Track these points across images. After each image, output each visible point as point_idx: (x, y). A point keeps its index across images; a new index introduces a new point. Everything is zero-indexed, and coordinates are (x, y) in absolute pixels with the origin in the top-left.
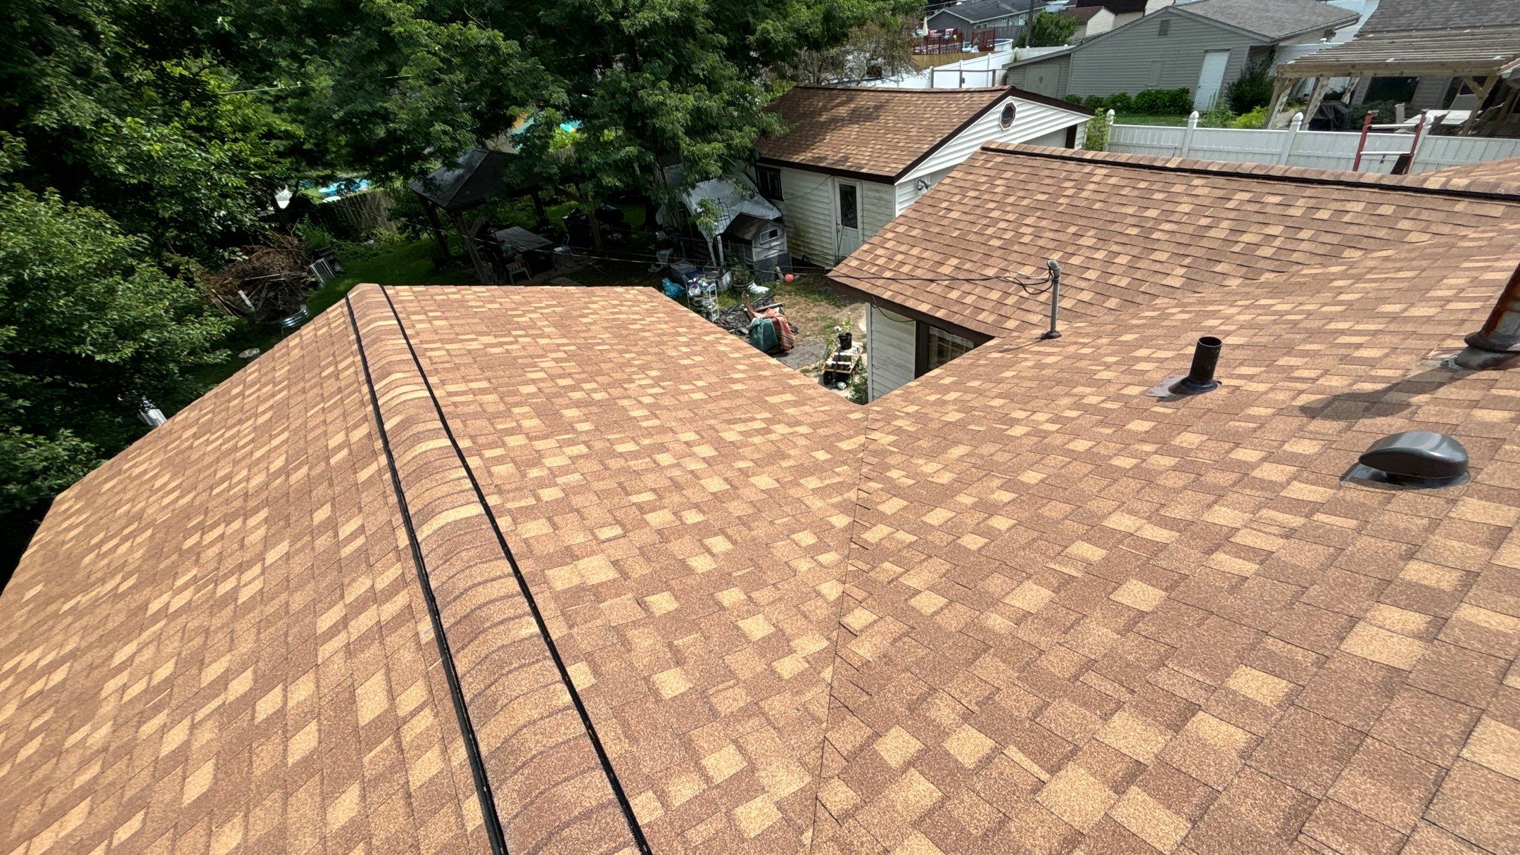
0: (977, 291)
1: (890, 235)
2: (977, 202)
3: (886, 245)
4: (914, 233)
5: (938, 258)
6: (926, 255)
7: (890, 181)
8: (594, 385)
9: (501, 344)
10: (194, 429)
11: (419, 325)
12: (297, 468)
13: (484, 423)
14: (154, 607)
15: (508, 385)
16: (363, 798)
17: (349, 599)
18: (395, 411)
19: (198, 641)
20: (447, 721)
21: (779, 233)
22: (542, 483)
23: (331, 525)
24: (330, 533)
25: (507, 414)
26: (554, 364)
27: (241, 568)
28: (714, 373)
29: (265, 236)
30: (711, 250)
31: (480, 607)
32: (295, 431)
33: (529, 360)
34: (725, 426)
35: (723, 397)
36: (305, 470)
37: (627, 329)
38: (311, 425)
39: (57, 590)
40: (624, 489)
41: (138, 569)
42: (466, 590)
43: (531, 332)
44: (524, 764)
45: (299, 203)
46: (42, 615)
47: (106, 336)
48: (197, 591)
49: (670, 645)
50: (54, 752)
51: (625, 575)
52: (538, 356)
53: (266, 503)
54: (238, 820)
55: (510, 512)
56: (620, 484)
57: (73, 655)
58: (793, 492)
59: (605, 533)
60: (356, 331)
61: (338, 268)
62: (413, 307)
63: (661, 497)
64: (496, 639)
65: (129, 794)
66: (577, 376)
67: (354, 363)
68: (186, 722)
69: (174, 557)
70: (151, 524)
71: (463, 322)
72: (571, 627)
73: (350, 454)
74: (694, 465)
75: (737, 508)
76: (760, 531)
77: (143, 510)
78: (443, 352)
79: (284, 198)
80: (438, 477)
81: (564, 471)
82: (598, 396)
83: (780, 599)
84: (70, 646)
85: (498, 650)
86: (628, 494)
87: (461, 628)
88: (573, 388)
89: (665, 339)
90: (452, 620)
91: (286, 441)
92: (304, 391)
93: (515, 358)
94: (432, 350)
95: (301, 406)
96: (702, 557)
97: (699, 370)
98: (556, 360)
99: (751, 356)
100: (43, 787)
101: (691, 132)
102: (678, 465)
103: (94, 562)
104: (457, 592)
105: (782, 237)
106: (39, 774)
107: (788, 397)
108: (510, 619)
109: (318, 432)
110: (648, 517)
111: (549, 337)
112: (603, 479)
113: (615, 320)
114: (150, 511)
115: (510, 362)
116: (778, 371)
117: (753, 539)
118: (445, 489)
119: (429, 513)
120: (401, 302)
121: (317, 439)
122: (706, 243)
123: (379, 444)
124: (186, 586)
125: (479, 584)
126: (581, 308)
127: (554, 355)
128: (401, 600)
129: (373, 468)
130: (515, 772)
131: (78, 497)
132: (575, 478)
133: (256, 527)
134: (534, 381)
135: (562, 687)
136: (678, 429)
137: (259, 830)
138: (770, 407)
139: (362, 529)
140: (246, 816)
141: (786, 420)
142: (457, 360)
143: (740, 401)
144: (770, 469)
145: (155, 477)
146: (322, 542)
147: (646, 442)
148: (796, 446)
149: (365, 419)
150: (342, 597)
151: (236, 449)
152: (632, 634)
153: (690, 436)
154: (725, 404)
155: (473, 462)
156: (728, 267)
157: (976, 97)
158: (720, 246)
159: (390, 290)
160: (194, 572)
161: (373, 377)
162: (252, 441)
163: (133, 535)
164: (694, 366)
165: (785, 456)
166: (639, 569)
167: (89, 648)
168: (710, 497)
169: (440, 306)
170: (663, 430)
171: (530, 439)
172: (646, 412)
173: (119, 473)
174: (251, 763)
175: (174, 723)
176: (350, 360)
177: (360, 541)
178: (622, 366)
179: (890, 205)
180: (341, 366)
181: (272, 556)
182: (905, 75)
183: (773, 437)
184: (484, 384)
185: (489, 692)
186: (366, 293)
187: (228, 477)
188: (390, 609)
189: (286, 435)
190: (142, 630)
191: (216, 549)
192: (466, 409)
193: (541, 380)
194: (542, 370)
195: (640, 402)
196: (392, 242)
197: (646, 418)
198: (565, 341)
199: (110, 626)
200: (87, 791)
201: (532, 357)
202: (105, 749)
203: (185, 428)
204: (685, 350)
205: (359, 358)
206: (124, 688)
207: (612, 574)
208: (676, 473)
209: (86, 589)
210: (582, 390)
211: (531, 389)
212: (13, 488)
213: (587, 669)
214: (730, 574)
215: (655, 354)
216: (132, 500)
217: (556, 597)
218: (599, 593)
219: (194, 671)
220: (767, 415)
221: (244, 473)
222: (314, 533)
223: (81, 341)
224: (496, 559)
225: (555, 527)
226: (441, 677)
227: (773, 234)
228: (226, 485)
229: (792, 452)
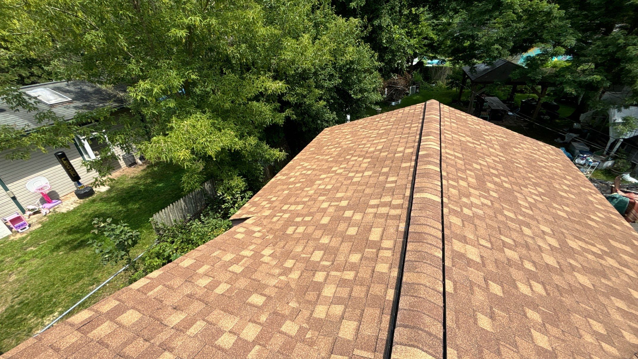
8: (506, 180)
9: (474, 143)
11: (447, 123)
12: (384, 152)
13: (454, 170)
14: (334, 169)
15: (469, 160)
16: (361, 260)
17: (382, 200)
18: (425, 149)
19: (339, 185)
20: (396, 260)
22: (466, 205)
23: (387, 175)
24: (385, 177)
25: (464, 171)
26: (492, 162)
27: (357, 172)
28: (578, 208)
31: (425, 233)
32: (389, 140)
33: (482, 155)
34: (571, 237)
35: (579, 223)
36: (386, 153)
37: (536, 163)
38: (394, 140)
39: (317, 152)
40: (500, 231)
41: (334, 157)
42: (423, 224)
43: (488, 144)
44: (416, 296)
45: (420, 63)
46: (312, 156)
48: (344, 171)
49: (491, 308)
50: (302, 189)
51: (484, 265)
52: (487, 155)
53: (371, 157)
54: (329, 237)
55: (449, 208)
56: (499, 227)
57: (314, 170)
59: (483, 242)
60: (424, 116)
61: (418, 91)
62: (447, 115)
63: (516, 246)
64: (425, 248)
65: (311, 210)
66: (500, 172)
67: (418, 126)
68: (329, 203)
69: (343, 159)
70: (341, 147)
71: (462, 128)
72: (453, 266)
73: (403, 156)
74: (541, 243)
75: (557, 279)
76: (567, 300)
78: (450, 136)
79: (416, 61)
80: (430, 180)
81: (477, 207)
82: (506, 185)
84: (314, 167)
85: (425, 252)
86: (500, 233)
87: (415, 235)
88: (496, 176)
89: (556, 177)
90: (413, 231)
91: (385, 142)
92: (397, 128)
93: (477, 151)
94: (447, 133)
95: (394, 133)
96: (526, 286)
97: (569, 202)
98: (494, 161)
99: (611, 213)
100: (297, 196)
102: (533, 238)
104: (419, 223)
106: (298, 192)
107: (628, 249)
108: (433, 245)
109: (396, 144)
110: (506, 250)
111: (495, 149)
112: (492, 220)
113: (531, 156)
114: (343, 143)
115: (474, 152)
116: (628, 231)
117: (561, 301)
118: (431, 185)
119: (421, 190)
120: (444, 111)
121: (394, 145)
123: (414, 158)
124: (342, 168)
125: (428, 225)
126: (516, 144)
127: (494, 158)
128: (398, 212)
129: (408, 164)
130: (412, 296)
131: (329, 131)
132: (481, 212)
133: (365, 163)
134: (480, 164)
135: (441, 283)
136: (541, 222)
138: (610, 246)
139: (395, 182)
141: (618, 259)
142: (454, 142)
143: (588, 231)
144: (592, 277)
145: (347, 135)
146: (382, 178)
147: (521, 218)
149: (413, 147)
150: (380, 198)
151: (370, 137)
152: (476, 288)
153: (547, 230)
154: (578, 227)
155: (444, 182)
156: (614, 158)
158: (618, 145)
159: (442, 105)
160: (345, 166)
161: (423, 134)
162: (376, 137)
163: (336, 148)
164: (567, 198)
165: (605, 276)
166: (491, 267)
167: (317, 170)
168: (544, 264)
169: (457, 118)
170: (532, 218)
171: (469, 186)
172: (527, 205)
173: (340, 129)
174: (338, 226)
175: (326, 201)
176: (417, 125)
177: (393, 185)
178: (524, 178)
180: (413, 125)
181: (367, 174)
183: (603, 262)
184: (460, 156)
185: (415, 263)
186: (433, 103)
187: (365, 144)
188: (393, 212)
189: (385, 140)
190: (329, 173)
191: (353, 163)
192: (450, 161)
193: (484, 165)
194: (486, 161)
195: (526, 199)
197: (526, 208)
198: (502, 154)
199: (323, 167)
200: (304, 203)
201: (484, 154)
202: (311, 196)
203: (360, 124)
204: (565, 187)
205: (420, 125)
206: (320, 185)
207: (478, 260)
208: (530, 241)
209: (322, 155)
210: (500, 179)
211: (478, 167)
213: (452, 286)
214: (538, 305)
215: (546, 181)
216: (340, 138)
217: (453, 251)
218: (469, 262)
219: (335, 192)
220: (605, 249)
221: (369, 145)
222: (381, 174)
223: (351, 90)
224: (438, 221)
225: (464, 225)
226: (399, 245)
228: (363, 146)
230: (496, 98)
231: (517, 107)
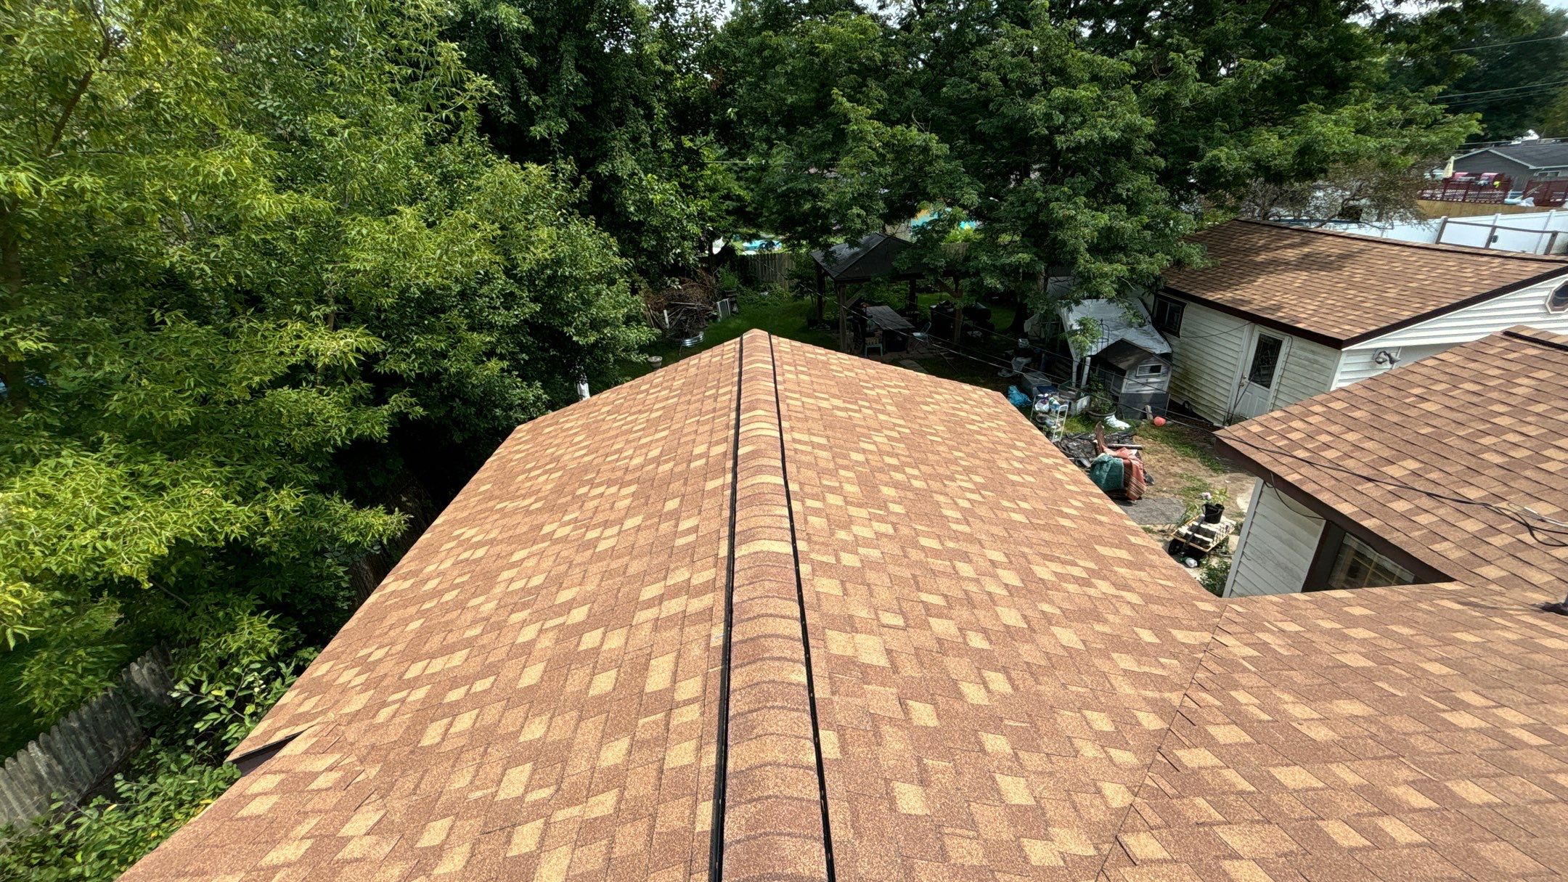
0: (1442, 512)
1: (1318, 409)
2: (1475, 399)
3: (1310, 419)
4: (1357, 414)
5: (1386, 453)
6: (1368, 445)
7: (1336, 344)
8: (916, 472)
9: (847, 410)
10: (609, 408)
11: (788, 375)
12: (666, 462)
13: (814, 475)
14: (547, 529)
15: (841, 447)
16: (629, 753)
17: (670, 582)
18: (750, 440)
19: (564, 568)
20: (710, 724)
21: (1163, 369)
22: (845, 547)
23: (676, 516)
24: (673, 522)
25: (834, 473)
26: (885, 441)
27: (606, 524)
28: (1042, 499)
29: (696, 273)
30: (1075, 369)
31: (766, 636)
32: (673, 432)
33: (865, 431)
34: (1038, 559)
35: (1046, 528)
36: (672, 464)
37: (964, 427)
38: (686, 431)
39: (497, 493)
40: (917, 583)
41: (545, 498)
42: (759, 616)
43: (875, 406)
44: (759, 798)
45: (727, 250)
46: (484, 506)
47: (584, 324)
48: (575, 529)
49: (919, 760)
50: (461, 605)
51: (895, 669)
52: (875, 430)
53: (638, 481)
54: (545, 718)
55: (812, 561)
56: (914, 577)
57: (492, 543)
58: (1098, 662)
59: (888, 618)
60: (741, 366)
61: (735, 309)
62: (787, 358)
63: (950, 607)
64: (769, 672)
65: (491, 659)
66: (903, 459)
67: (731, 392)
68: (538, 625)
69: (569, 498)
70: (563, 468)
71: (821, 381)
72: (833, 693)
73: (707, 464)
74: (992, 587)
75: (1027, 652)
76: (1048, 689)
77: (562, 455)
78: (799, 403)
79: (718, 246)
80: (766, 508)
81: (867, 543)
82: (917, 484)
83: (1051, 774)
84: (492, 536)
85: (769, 682)
86: (919, 589)
87: (745, 648)
88: (896, 469)
89: (999, 448)
90: (740, 637)
91: (665, 438)
92: (689, 403)
93: (855, 426)
94: (792, 398)
95: (684, 414)
96: (976, 687)
97: (1027, 491)
98: (889, 438)
99: (1092, 494)
100: (448, 627)
101: (1094, 250)
102: (977, 581)
103: (523, 482)
104: (751, 615)
105: (1165, 374)
106: (449, 617)
107: (1124, 554)
108: (785, 659)
109: (689, 438)
110: (932, 621)
111: (889, 415)
112: (900, 565)
113: (953, 415)
114: (566, 458)
115: (849, 427)
116: (1121, 522)
117: (1038, 694)
118: (768, 521)
119: (751, 537)
120: (780, 351)
121: (687, 443)
122: (1071, 362)
123: (730, 464)
124: (569, 523)
125: (771, 615)
126: (925, 396)
127: (888, 433)
128: (707, 600)
129: (718, 482)
130: (750, 801)
131: (528, 432)
132: (875, 554)
133: (625, 497)
134: (864, 451)
135: (810, 745)
136: (987, 544)
137: (555, 735)
138: (1099, 559)
139: (695, 529)
140: (551, 718)
141: (1113, 578)
142: (808, 413)
143: (1063, 539)
144: (1080, 626)
145: (575, 434)
146: (666, 527)
147: (951, 545)
148: (1117, 612)
149: (726, 440)
150: (665, 578)
151: (630, 431)
152: (886, 729)
153: (998, 556)
154: (1046, 536)
155: (796, 506)
157: (1512, 265)
158: (1087, 369)
159: (775, 339)
160: (576, 514)
161: (742, 407)
162: (643, 429)
163: (550, 472)
164: (1022, 485)
165: (1100, 619)
166: (910, 669)
167: (501, 541)
168: (1002, 629)
169: (809, 363)
170: (970, 539)
171: (847, 503)
172: (959, 515)
173: (557, 423)
174: (566, 680)
175: (532, 622)
176: (729, 388)
177: (692, 538)
178: (948, 462)
179: (1329, 372)
180: (721, 391)
181: (630, 523)
182: (1397, 223)
183: (1092, 592)
184: (823, 441)
185: (750, 717)
186: (757, 337)
187: (620, 451)
188: (696, 605)
189: (666, 433)
190: (535, 542)
191: (595, 503)
192: (803, 458)
193: (871, 452)
194: (875, 443)
195: (956, 504)
196: (780, 296)
197: (957, 521)
198: (902, 422)
199: (518, 531)
200: (469, 643)
201: (869, 428)
202: (487, 619)
203: (604, 405)
204: (1017, 465)
205: (736, 388)
206: (512, 580)
207: (883, 661)
208: (972, 588)
209: (513, 499)
210: (904, 473)
211: (860, 458)
212: (498, 412)
213: (836, 741)
214: (1001, 720)
215: (985, 460)
216: (558, 445)
217: (829, 658)
218: (867, 674)
219: (554, 589)
220: (1092, 565)
221: (630, 452)
222: (663, 517)
223: (569, 324)
224: (790, 599)
225: (845, 591)
226: (716, 682)
227: (1155, 369)
228: (616, 457)
229: (1111, 618)
230: (886, 308)
231: (926, 321)
